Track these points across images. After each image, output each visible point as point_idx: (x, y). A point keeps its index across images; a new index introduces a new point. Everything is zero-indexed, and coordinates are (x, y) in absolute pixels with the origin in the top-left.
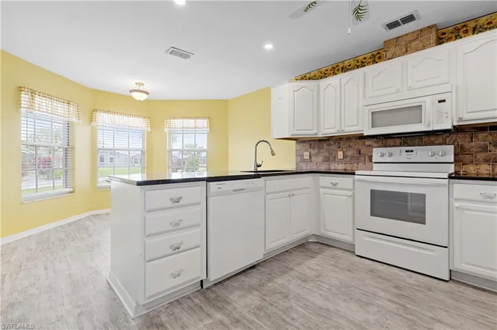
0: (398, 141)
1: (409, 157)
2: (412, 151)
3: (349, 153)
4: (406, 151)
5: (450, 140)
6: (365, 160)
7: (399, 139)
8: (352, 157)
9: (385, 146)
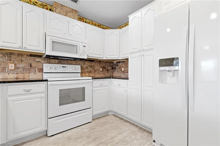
0: (57, 61)
1: (64, 70)
2: (65, 67)
3: (21, 65)
4: (63, 67)
5: (78, 63)
6: (35, 71)
7: (57, 60)
8: (24, 69)
9: (49, 63)
